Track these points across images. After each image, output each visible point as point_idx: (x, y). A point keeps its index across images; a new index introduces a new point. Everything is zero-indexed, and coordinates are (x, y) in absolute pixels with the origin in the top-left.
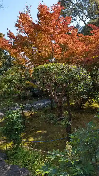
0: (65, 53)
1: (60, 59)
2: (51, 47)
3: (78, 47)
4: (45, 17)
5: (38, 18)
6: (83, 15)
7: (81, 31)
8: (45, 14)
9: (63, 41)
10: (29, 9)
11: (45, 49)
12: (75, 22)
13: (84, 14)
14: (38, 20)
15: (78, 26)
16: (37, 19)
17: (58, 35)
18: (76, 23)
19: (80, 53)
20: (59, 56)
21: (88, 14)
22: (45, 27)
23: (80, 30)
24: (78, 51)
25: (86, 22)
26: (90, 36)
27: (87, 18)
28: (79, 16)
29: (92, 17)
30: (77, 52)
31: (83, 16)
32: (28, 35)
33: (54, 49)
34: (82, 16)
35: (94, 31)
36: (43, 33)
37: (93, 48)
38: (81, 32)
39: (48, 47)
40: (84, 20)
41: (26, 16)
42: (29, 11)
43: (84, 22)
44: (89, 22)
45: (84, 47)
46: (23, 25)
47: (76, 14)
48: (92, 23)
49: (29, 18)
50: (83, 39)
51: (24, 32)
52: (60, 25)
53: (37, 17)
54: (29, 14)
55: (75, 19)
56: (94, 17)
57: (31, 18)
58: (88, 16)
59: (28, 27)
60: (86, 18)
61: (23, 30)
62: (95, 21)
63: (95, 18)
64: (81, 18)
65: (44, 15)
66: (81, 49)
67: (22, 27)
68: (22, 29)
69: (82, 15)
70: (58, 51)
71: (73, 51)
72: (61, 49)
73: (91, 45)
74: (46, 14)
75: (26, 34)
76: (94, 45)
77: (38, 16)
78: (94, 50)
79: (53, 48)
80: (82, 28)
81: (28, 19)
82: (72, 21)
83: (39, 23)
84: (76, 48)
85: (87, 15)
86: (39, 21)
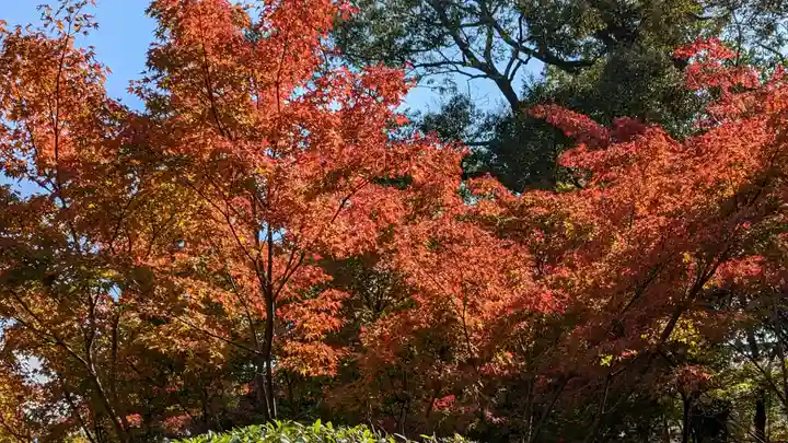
0: (374, 331)
1: (332, 374)
2: (256, 283)
3: (477, 286)
4: (206, 66)
5: (149, 75)
6: (490, 36)
7: (483, 144)
8: (209, 50)
9: (350, 241)
10: (86, 10)
11: (202, 292)
12: (436, 84)
13: (496, 33)
14: (152, 86)
15: (458, 111)
16: (146, 80)
17: (310, 197)
18: (442, 89)
19: (498, 332)
20: (326, 352)
21: (525, 28)
22: (211, 142)
23: (478, 140)
24: (479, 313)
25: (517, 87)
26: (556, 193)
27: (523, 56)
28: (458, 41)
29: (554, 51)
30: (470, 320)
31: (489, 46)
32: (59, 192)
33: (282, 295)
34: (484, 46)
35: (586, 157)
36: (190, 178)
37: (596, 291)
38: (483, 149)
39: (227, 282)
40: (501, 71)
41: (57, 53)
42: (84, 23)
43: (504, 84)
44: (539, 89)
45: (527, 285)
46: (26, 115)
47: (435, 32)
48: (564, 97)
49: (83, 67)
50: (509, 215)
51: (30, 167)
52: (328, 125)
53: (149, 64)
54: (78, 44)
55: (431, 66)
56: (568, 53)
57: (97, 66)
58: (526, 45)
59: (64, 133)
60: (515, 55)
61: (17, 154)
62: (584, 80)
63: (579, 58)
64: (482, 60)
65: (205, 53)
66: (497, 299)
67: (17, 131)
68: (18, 145)
69: (484, 37)
70: (316, 316)
71: (438, 315)
72: (337, 294)
73: (573, 267)
74: (217, 49)
75: (42, 184)
76: (601, 267)
77: (150, 58)
78: (605, 308)
79: (276, 286)
80: (487, 126)
81: (68, 76)
82: (412, 74)
83: (156, 104)
84: (458, 289)
85: (521, 41)
86: (156, 95)
